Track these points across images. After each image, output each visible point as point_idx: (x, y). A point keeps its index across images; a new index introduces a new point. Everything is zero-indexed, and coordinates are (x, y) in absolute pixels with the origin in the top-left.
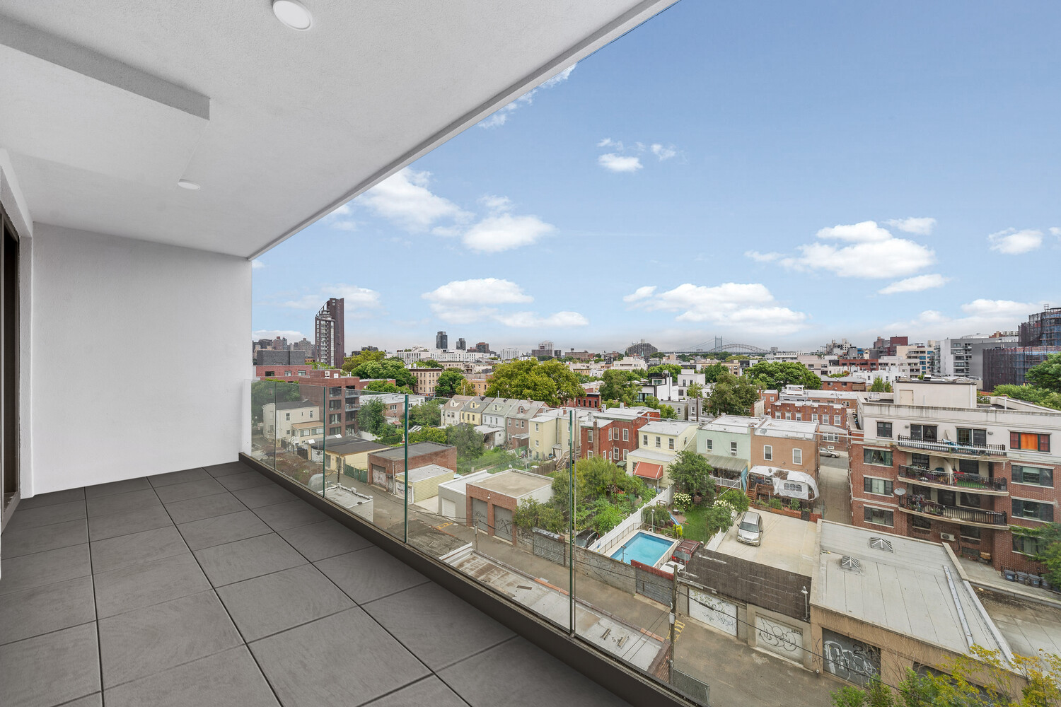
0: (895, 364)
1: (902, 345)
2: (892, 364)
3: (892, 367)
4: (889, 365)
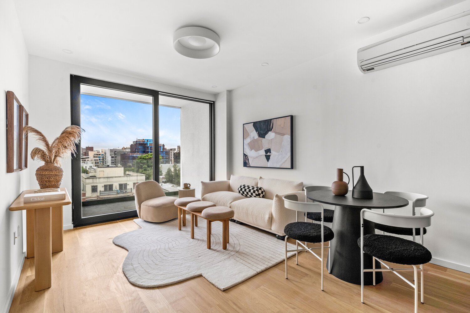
1: (91, 151)
3: (88, 162)
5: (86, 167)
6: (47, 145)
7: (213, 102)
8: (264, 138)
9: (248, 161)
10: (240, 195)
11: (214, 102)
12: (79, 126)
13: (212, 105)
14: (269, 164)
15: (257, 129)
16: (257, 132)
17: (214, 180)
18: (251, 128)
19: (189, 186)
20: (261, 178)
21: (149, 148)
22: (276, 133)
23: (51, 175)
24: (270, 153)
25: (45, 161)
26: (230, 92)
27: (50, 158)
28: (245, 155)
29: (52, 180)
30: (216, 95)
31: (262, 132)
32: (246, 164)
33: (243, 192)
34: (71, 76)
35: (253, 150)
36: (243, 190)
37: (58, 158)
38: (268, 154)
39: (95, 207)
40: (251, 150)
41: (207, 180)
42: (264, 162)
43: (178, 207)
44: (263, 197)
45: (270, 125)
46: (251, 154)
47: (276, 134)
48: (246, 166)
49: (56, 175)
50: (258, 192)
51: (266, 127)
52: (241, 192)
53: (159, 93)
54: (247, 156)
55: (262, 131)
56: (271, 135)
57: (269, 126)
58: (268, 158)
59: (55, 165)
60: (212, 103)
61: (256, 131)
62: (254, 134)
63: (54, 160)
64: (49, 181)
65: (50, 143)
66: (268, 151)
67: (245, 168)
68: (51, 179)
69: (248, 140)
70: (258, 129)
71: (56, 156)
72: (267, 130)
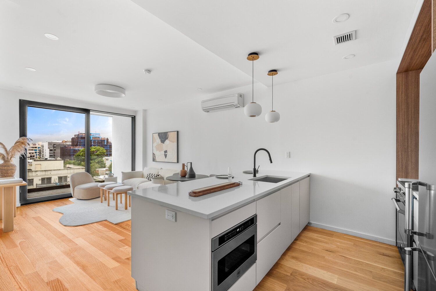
6: (6, 150)
8: (164, 143)
9: (155, 158)
10: (147, 180)
11: (135, 116)
12: (26, 136)
13: (134, 119)
14: (166, 160)
18: (156, 136)
19: (112, 175)
20: (161, 168)
21: (92, 141)
22: (170, 141)
23: (9, 169)
25: (4, 161)
26: (145, 111)
27: (8, 158)
28: (154, 154)
29: (9, 172)
30: (136, 112)
31: (163, 140)
32: (154, 160)
33: (149, 178)
34: (20, 100)
36: (149, 176)
37: (12, 159)
38: (166, 154)
39: (36, 193)
40: (157, 151)
42: (163, 158)
43: (100, 188)
46: (157, 153)
48: (154, 161)
49: (12, 169)
52: (148, 178)
53: (90, 110)
56: (167, 142)
57: (166, 136)
58: (166, 156)
59: (11, 163)
60: (133, 117)
61: (160, 138)
62: (158, 140)
63: (10, 160)
64: (7, 173)
65: (8, 149)
66: (166, 152)
69: (155, 144)
71: (11, 157)
72: (165, 139)
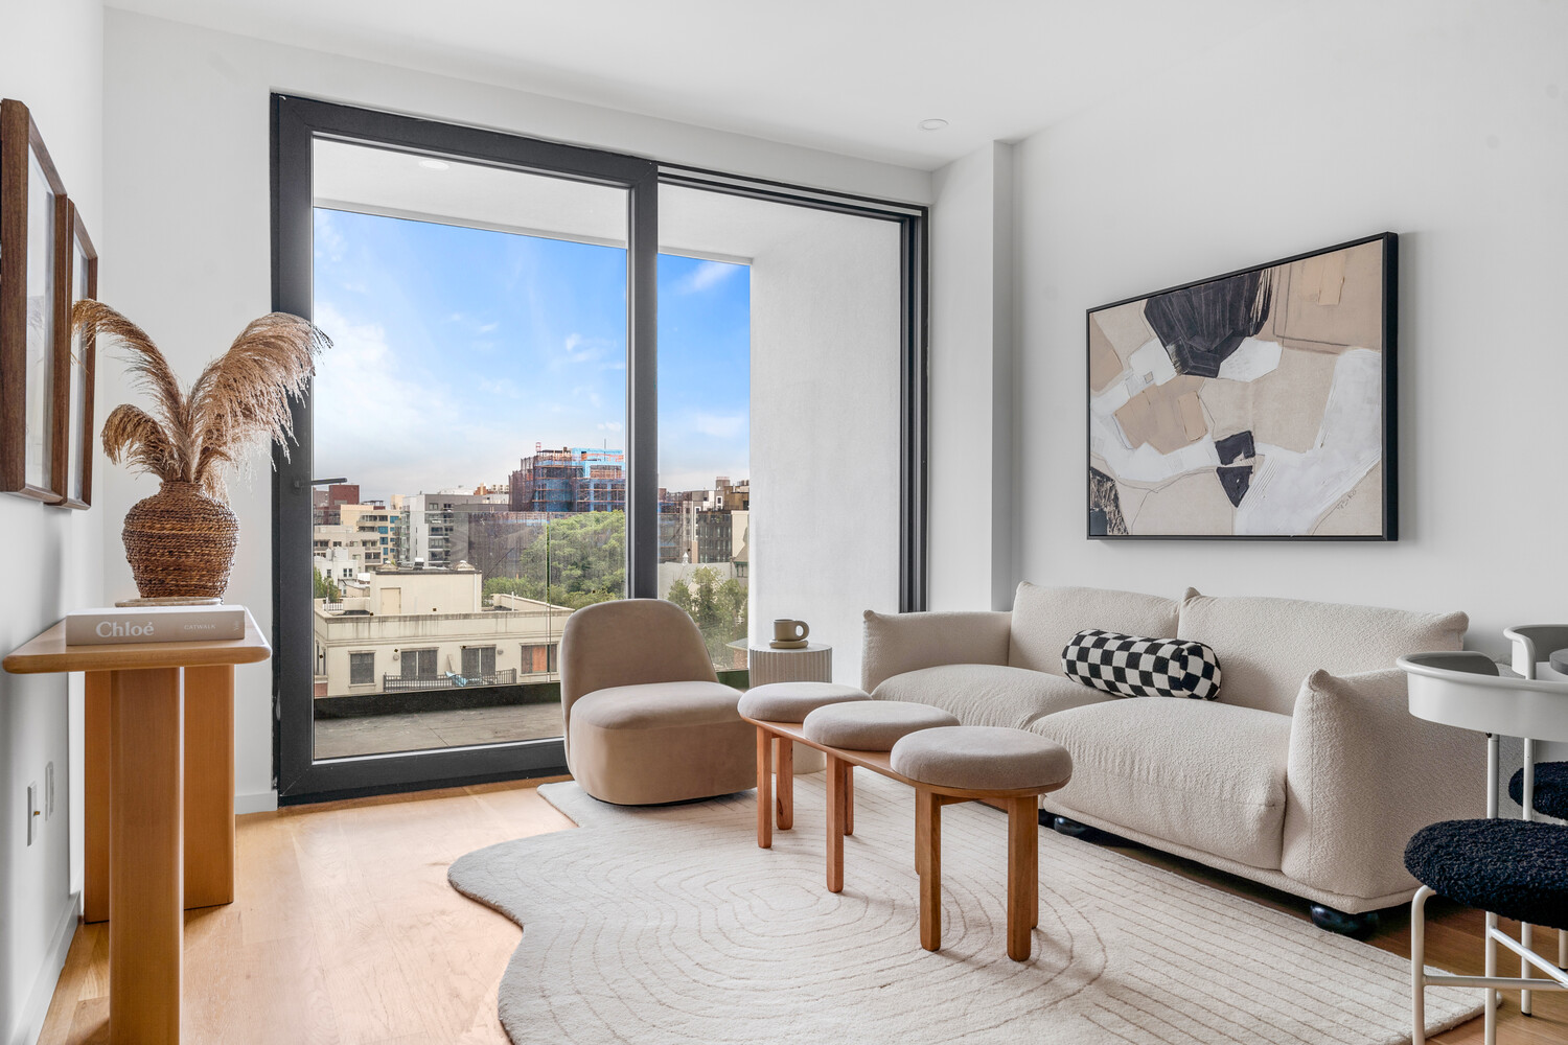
0: (340, 544)
1: (348, 503)
2: (335, 544)
3: (336, 550)
4: (331, 544)
5: (329, 571)
6: (171, 395)
7: (918, 213)
8: (1214, 373)
9: (1117, 506)
10: (1076, 684)
11: (924, 210)
13: (915, 227)
14: (1244, 519)
15: (1172, 328)
16: (1171, 348)
17: (923, 608)
18: (1132, 329)
19: (799, 631)
20: (1193, 594)
21: (592, 489)
22: (1282, 339)
23: (187, 537)
24: (1251, 454)
25: (163, 475)
26: (1011, 150)
27: (184, 459)
28: (1098, 479)
29: (190, 562)
30: (935, 174)
31: (1199, 344)
32: (1102, 524)
33: (1095, 670)
34: (275, 98)
35: (1145, 446)
36: (1095, 656)
37: (216, 464)
38: (1239, 462)
40: (1136, 445)
41: (888, 606)
42: (1210, 509)
43: (754, 727)
44: (1211, 696)
45: (1252, 300)
46: (1133, 466)
47: (1289, 347)
48: (1103, 536)
49: (207, 541)
50: (1184, 666)
51: (1223, 315)
52: (1083, 669)
53: (661, 169)
54: (1109, 479)
55: (1198, 339)
56: (1254, 358)
57: (1243, 309)
58: (1235, 484)
59: (205, 493)
60: (912, 219)
61: (1166, 339)
62: (1154, 361)
63: (199, 473)
64: (179, 568)
65: (184, 388)
66: (1238, 445)
67: (1097, 542)
68: (188, 556)
69: (1115, 397)
70: (1178, 327)
71: (207, 453)
72: (1228, 332)
